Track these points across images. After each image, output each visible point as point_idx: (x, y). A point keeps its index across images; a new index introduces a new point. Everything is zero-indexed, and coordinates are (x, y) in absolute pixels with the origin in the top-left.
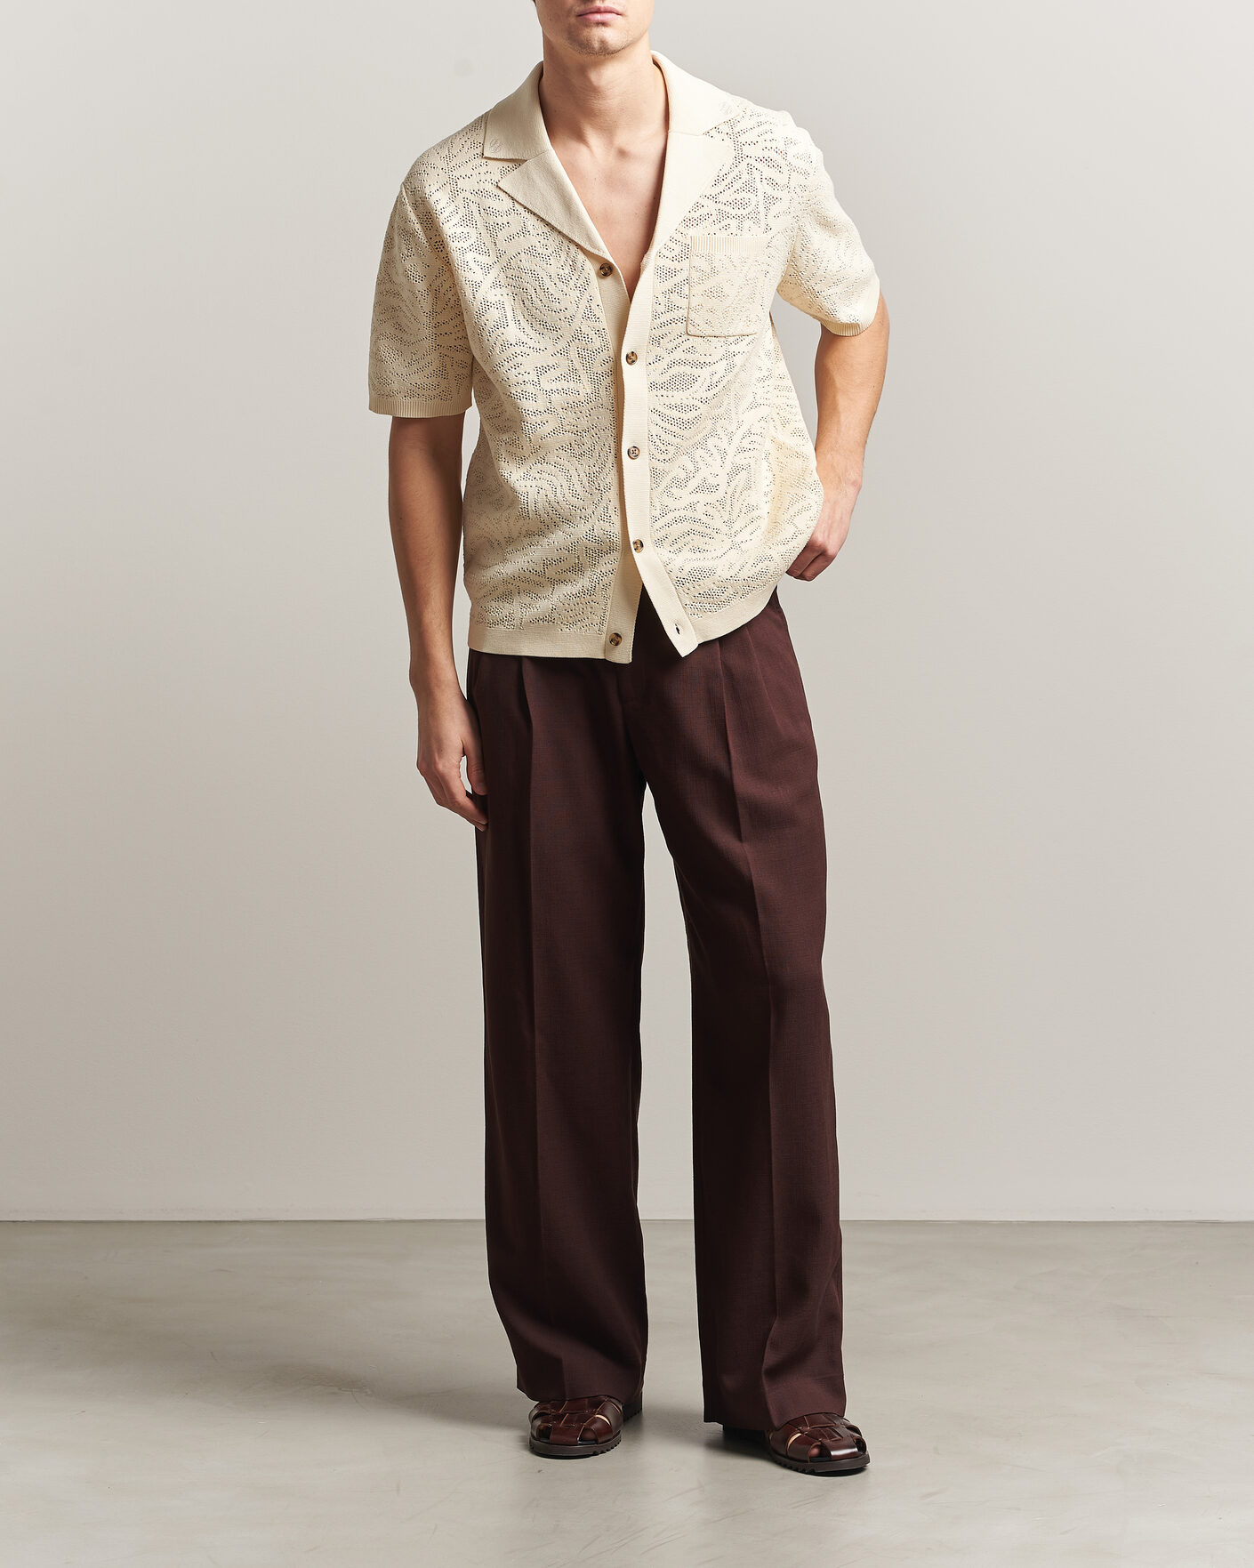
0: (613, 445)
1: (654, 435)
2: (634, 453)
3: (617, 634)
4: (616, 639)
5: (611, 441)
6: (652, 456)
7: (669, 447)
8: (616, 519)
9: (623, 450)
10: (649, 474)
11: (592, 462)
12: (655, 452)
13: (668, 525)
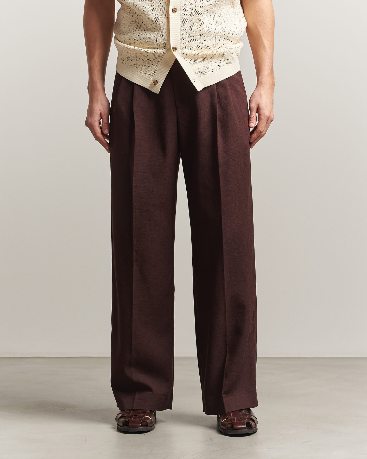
0: (166, 7)
1: (183, 4)
2: (174, 10)
3: (157, 81)
4: (155, 82)
5: (165, 5)
6: (182, 13)
7: (189, 10)
8: (166, 37)
9: (170, 10)
10: (180, 20)
11: (157, 13)
12: (183, 11)
13: (188, 42)
